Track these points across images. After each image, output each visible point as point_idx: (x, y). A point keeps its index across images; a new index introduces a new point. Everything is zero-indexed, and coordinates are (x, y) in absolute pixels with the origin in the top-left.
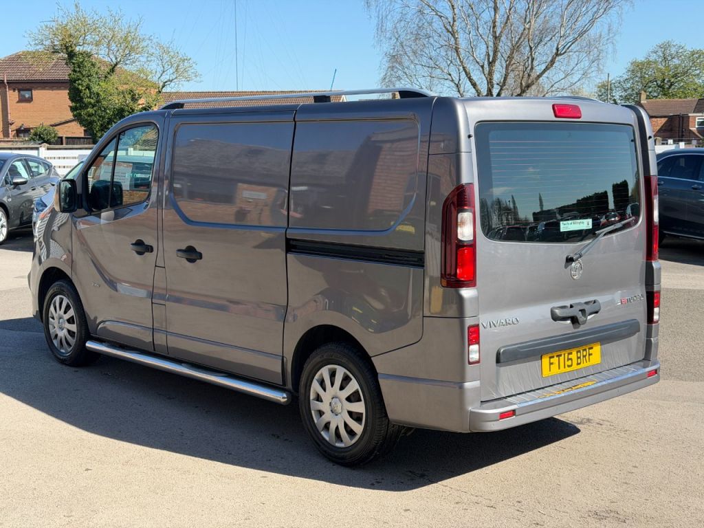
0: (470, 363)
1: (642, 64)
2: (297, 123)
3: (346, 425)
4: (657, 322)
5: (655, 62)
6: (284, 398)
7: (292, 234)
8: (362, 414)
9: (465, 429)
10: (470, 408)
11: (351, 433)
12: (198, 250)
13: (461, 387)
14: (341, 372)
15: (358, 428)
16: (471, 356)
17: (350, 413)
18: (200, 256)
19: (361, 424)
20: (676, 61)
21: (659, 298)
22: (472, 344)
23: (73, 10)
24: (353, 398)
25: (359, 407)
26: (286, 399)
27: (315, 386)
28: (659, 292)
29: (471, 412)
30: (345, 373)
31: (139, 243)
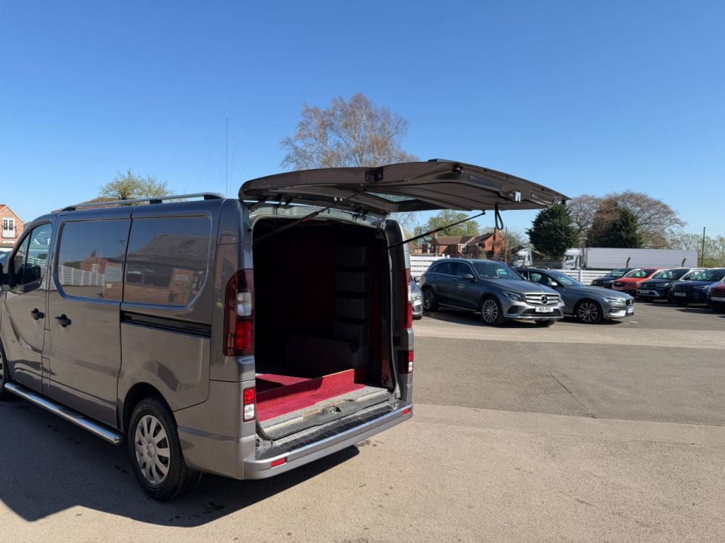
0: (245, 421)
1: (436, 219)
2: (134, 220)
3: (157, 468)
4: (411, 372)
5: (442, 218)
6: (116, 440)
7: (124, 308)
8: (167, 458)
9: (241, 477)
10: (245, 460)
11: (160, 473)
12: (68, 317)
13: (238, 442)
14: (155, 421)
15: (165, 470)
16: (245, 414)
17: (160, 457)
18: (69, 322)
19: (167, 467)
20: (451, 218)
21: (412, 355)
22: (248, 404)
23: (127, 175)
24: (161, 445)
25: (166, 452)
26: (118, 441)
27: (138, 432)
28: (412, 351)
29: (247, 464)
30: (157, 423)
31: (36, 311)
